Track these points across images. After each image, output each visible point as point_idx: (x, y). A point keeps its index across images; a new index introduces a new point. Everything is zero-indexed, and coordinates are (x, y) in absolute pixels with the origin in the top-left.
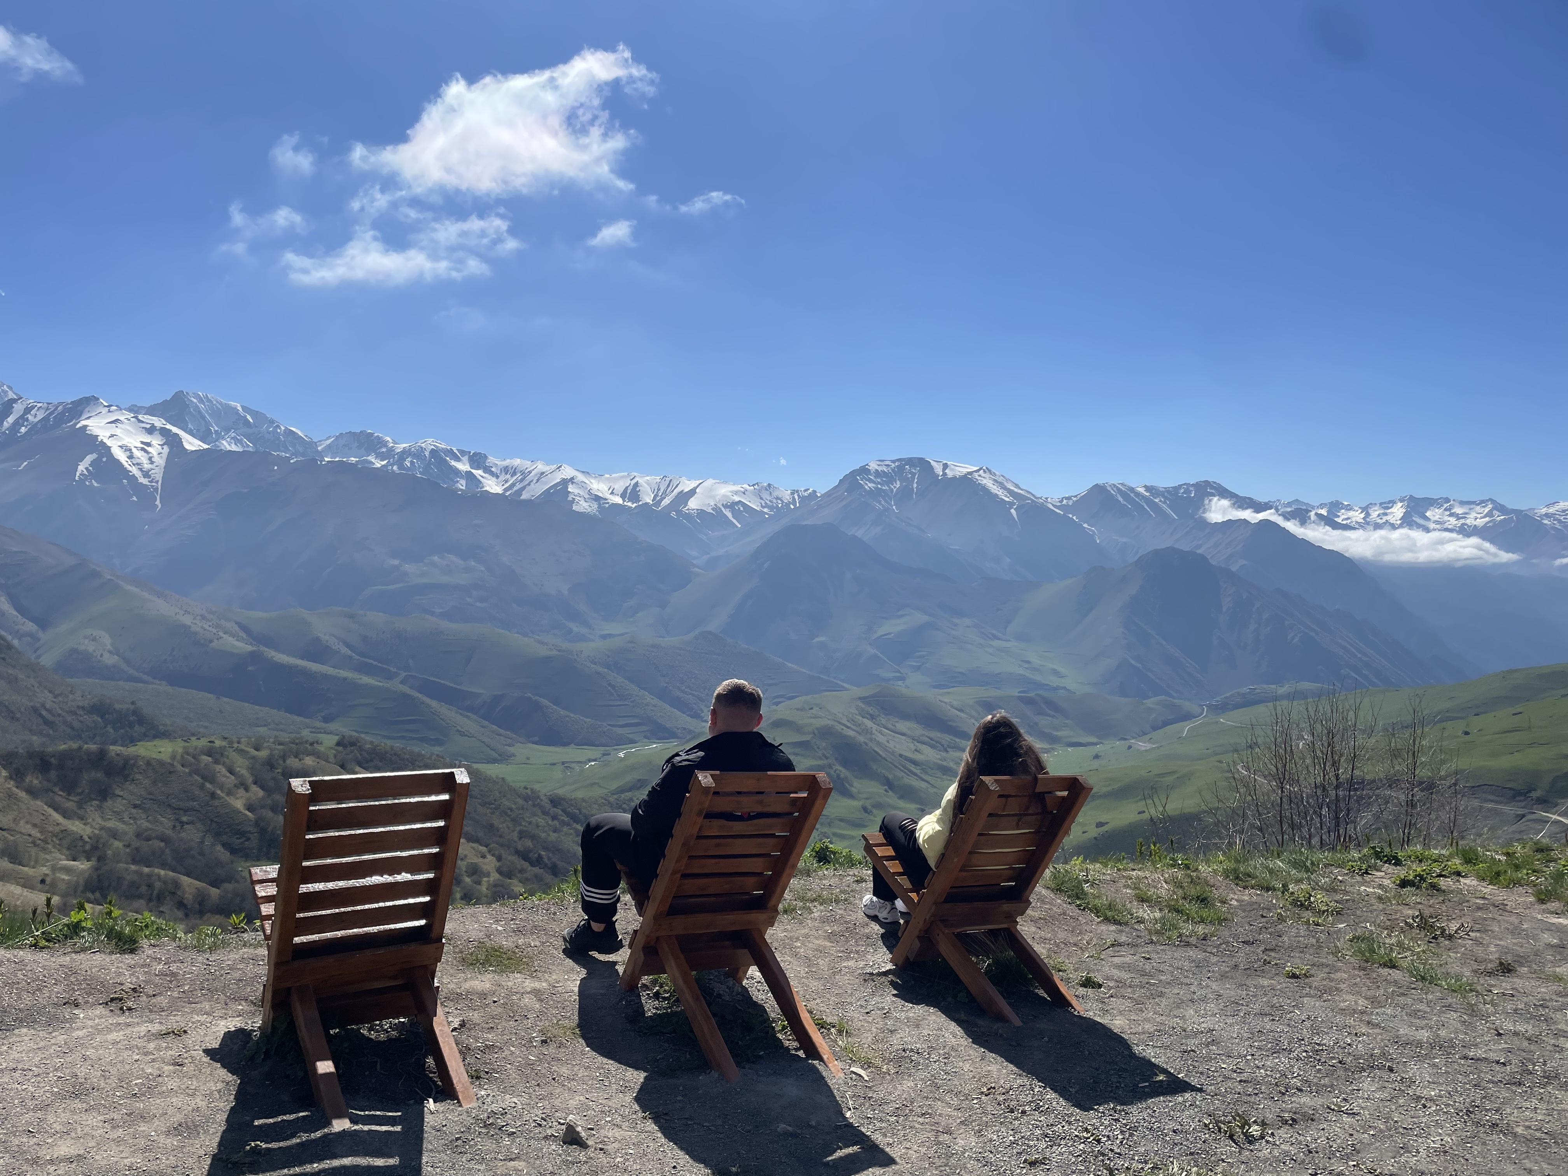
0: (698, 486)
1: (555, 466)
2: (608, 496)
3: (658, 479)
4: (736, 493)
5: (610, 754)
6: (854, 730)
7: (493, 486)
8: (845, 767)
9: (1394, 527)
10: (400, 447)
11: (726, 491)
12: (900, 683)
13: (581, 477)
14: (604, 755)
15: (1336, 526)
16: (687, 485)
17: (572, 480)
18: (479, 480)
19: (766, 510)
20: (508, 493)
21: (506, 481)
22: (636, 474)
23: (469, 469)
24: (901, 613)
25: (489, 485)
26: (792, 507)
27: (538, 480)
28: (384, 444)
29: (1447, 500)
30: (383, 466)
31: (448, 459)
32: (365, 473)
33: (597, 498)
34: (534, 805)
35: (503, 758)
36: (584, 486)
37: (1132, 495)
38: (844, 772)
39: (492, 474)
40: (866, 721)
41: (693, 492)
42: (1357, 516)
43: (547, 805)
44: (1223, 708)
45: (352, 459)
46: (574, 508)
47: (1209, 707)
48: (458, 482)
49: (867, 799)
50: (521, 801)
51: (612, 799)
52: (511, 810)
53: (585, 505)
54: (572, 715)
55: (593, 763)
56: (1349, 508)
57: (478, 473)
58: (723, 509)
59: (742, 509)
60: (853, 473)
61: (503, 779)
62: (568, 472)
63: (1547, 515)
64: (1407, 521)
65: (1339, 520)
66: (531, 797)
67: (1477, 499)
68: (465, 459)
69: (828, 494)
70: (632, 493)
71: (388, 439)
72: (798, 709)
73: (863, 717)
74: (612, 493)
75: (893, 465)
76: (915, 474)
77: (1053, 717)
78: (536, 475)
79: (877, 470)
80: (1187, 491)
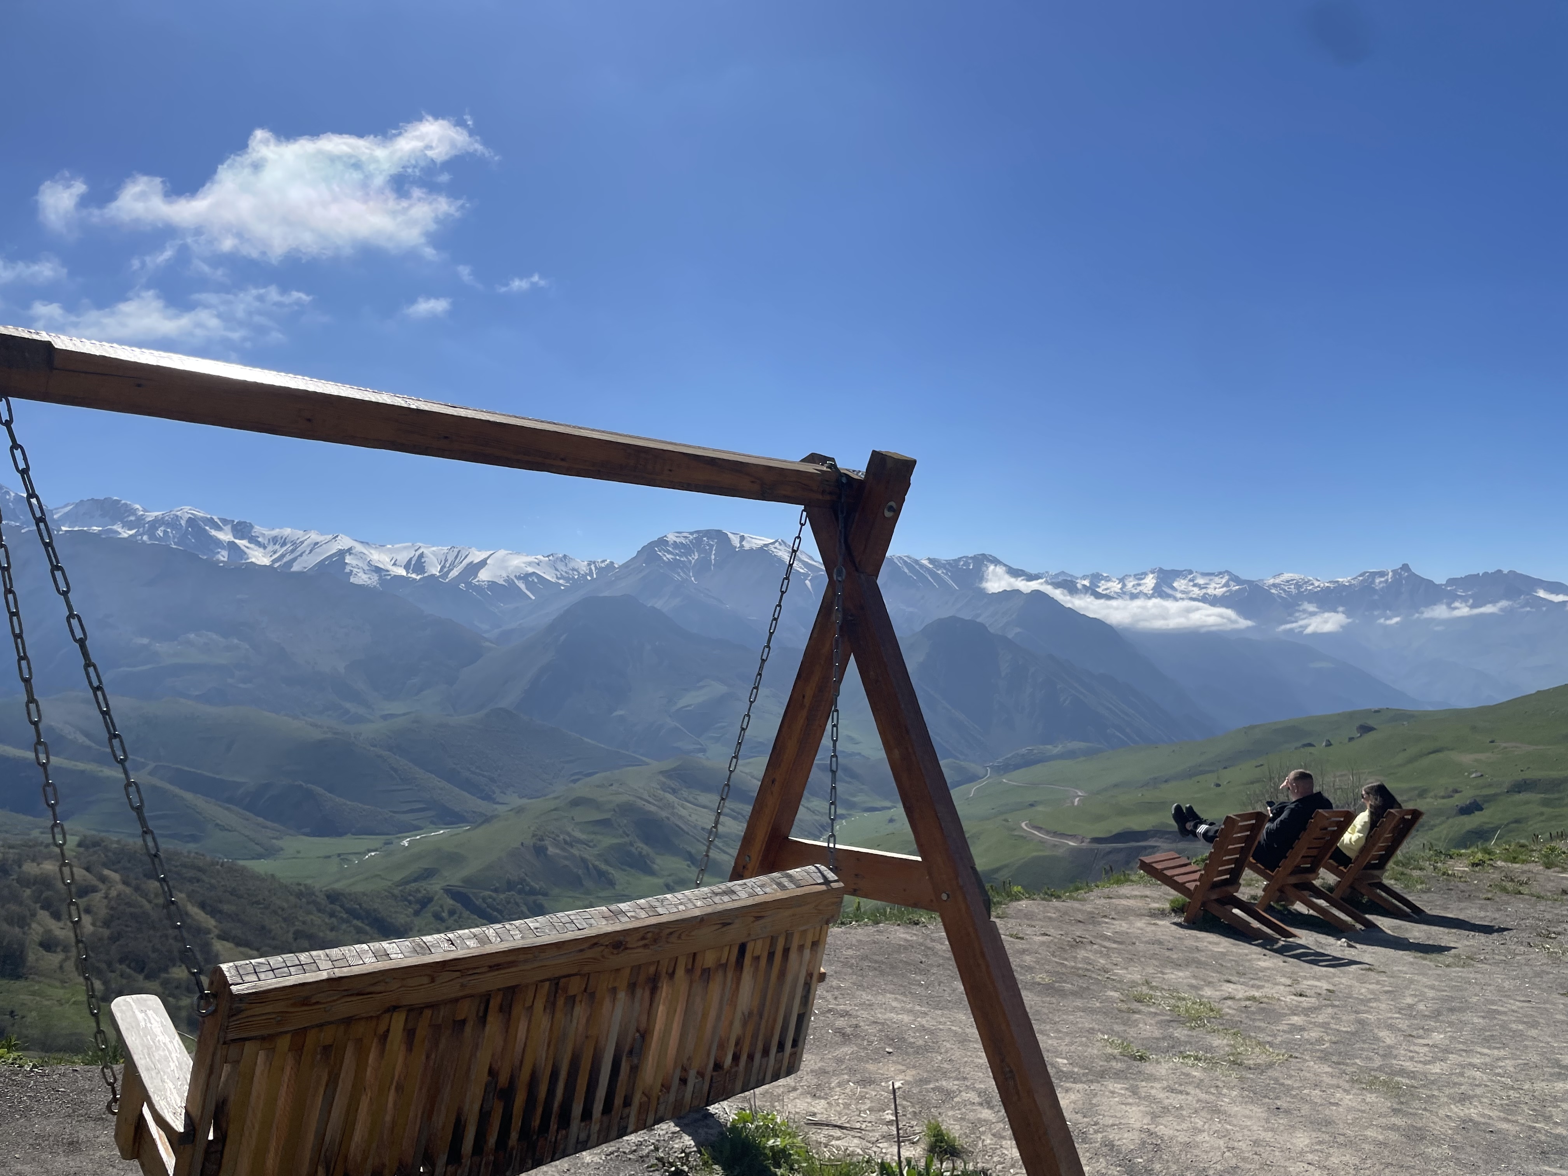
0: (488, 557)
1: (331, 536)
2: (390, 567)
3: (445, 549)
4: (530, 564)
5: (392, 843)
6: (654, 805)
7: (259, 557)
8: (646, 844)
9: (1149, 597)
10: (151, 515)
11: (519, 562)
12: (700, 755)
13: (359, 548)
14: (386, 844)
15: (1098, 596)
16: (477, 556)
17: (349, 551)
18: (243, 551)
19: (561, 581)
20: (276, 565)
21: (275, 552)
22: (420, 544)
23: (232, 539)
24: (701, 684)
25: (255, 556)
26: (589, 578)
27: (311, 551)
28: (133, 512)
29: (1191, 572)
30: (131, 536)
31: (207, 528)
32: (108, 542)
33: (378, 570)
34: (308, 903)
35: (270, 852)
36: (364, 557)
37: (917, 567)
38: (646, 849)
39: (259, 544)
40: (668, 796)
41: (483, 563)
42: (1116, 586)
43: (322, 900)
44: (1006, 768)
45: (95, 528)
46: (352, 580)
47: (992, 767)
48: (219, 553)
49: (670, 875)
50: (293, 899)
51: (396, 892)
52: (283, 910)
53: (364, 577)
54: (349, 803)
55: (373, 854)
56: (1107, 579)
57: (242, 543)
58: (516, 581)
59: (536, 580)
60: (652, 545)
61: (273, 876)
62: (344, 542)
63: (1274, 585)
64: (1159, 592)
65: (1100, 590)
66: (304, 894)
67: (1216, 571)
68: (228, 528)
69: (626, 566)
70: (417, 564)
71: (138, 506)
72: (598, 786)
73: (664, 791)
74: (394, 564)
75: (691, 537)
76: (713, 546)
77: (849, 783)
78: (309, 545)
79: (675, 542)
80: (967, 564)
